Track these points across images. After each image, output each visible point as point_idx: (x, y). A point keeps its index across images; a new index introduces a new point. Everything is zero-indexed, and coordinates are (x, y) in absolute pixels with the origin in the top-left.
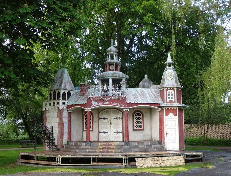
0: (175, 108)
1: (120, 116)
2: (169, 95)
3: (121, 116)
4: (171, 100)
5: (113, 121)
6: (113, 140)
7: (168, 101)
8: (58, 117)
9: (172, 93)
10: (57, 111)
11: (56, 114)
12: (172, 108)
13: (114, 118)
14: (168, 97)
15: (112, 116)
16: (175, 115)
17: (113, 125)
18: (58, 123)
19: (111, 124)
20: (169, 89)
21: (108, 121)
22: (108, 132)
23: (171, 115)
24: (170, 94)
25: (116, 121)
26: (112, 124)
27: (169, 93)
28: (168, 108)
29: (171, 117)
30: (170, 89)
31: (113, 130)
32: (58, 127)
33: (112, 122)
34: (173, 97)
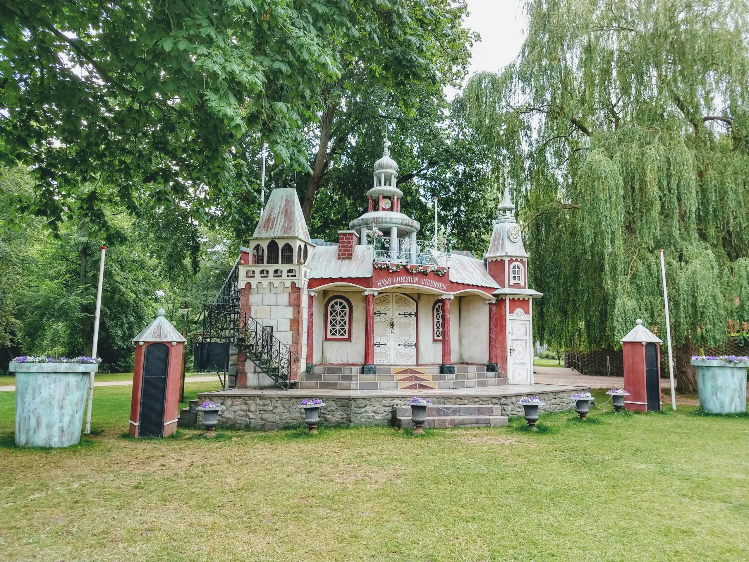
0: (526, 299)
1: (411, 309)
2: (514, 273)
3: (413, 310)
4: (517, 281)
5: (397, 319)
6: (397, 361)
7: (512, 283)
8: (290, 305)
9: (518, 268)
10: (290, 290)
11: (284, 298)
12: (521, 299)
13: (400, 314)
14: (512, 275)
15: (396, 310)
16: (527, 313)
17: (396, 329)
18: (291, 320)
19: (392, 325)
20: (514, 259)
21: (387, 319)
22: (385, 345)
23: (519, 311)
24: (516, 270)
25: (403, 319)
26: (395, 326)
27: (514, 267)
28: (514, 299)
29: (519, 316)
30: (517, 260)
31: (397, 339)
32: (291, 330)
33: (395, 321)
34: (522, 275)
